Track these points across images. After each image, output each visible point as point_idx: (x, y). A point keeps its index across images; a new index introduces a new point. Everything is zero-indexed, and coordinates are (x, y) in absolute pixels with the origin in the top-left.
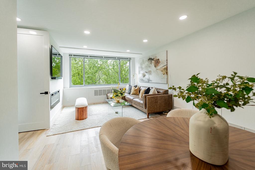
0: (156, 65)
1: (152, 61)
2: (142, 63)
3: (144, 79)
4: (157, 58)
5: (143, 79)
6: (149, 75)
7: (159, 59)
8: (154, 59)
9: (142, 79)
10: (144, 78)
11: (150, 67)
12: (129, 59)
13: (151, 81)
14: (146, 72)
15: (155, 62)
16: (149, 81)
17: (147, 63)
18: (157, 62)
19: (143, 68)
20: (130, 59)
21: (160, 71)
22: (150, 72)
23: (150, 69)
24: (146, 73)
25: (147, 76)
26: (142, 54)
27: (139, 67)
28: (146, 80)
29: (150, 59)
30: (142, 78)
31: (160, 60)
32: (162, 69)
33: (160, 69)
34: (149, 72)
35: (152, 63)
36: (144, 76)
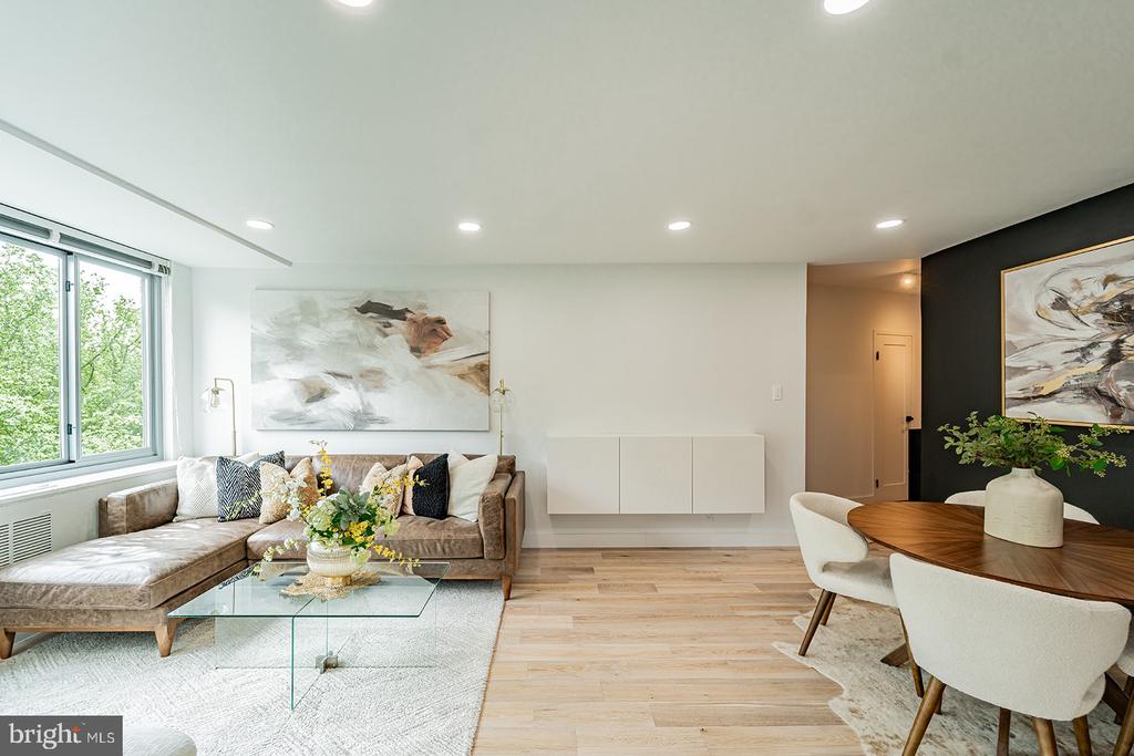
0: (423, 346)
1: (391, 321)
2: (298, 318)
3: (316, 410)
4: (432, 315)
5: (300, 414)
6: (367, 390)
7: (441, 322)
8: (409, 315)
9: (296, 410)
10: (314, 405)
11: (371, 347)
12: (155, 271)
13: (383, 423)
14: (336, 375)
15: (417, 331)
16: (362, 421)
17: (347, 325)
18: (430, 333)
19: (304, 348)
20: (161, 268)
21: (448, 376)
22: (372, 378)
23: (370, 361)
24: (331, 382)
25: (346, 397)
26: (290, 264)
27: (256, 341)
28: (334, 415)
29: (378, 311)
30: (297, 405)
31: (449, 325)
32: (464, 369)
33: (451, 367)
34: (361, 376)
35: (388, 330)
36: (318, 395)
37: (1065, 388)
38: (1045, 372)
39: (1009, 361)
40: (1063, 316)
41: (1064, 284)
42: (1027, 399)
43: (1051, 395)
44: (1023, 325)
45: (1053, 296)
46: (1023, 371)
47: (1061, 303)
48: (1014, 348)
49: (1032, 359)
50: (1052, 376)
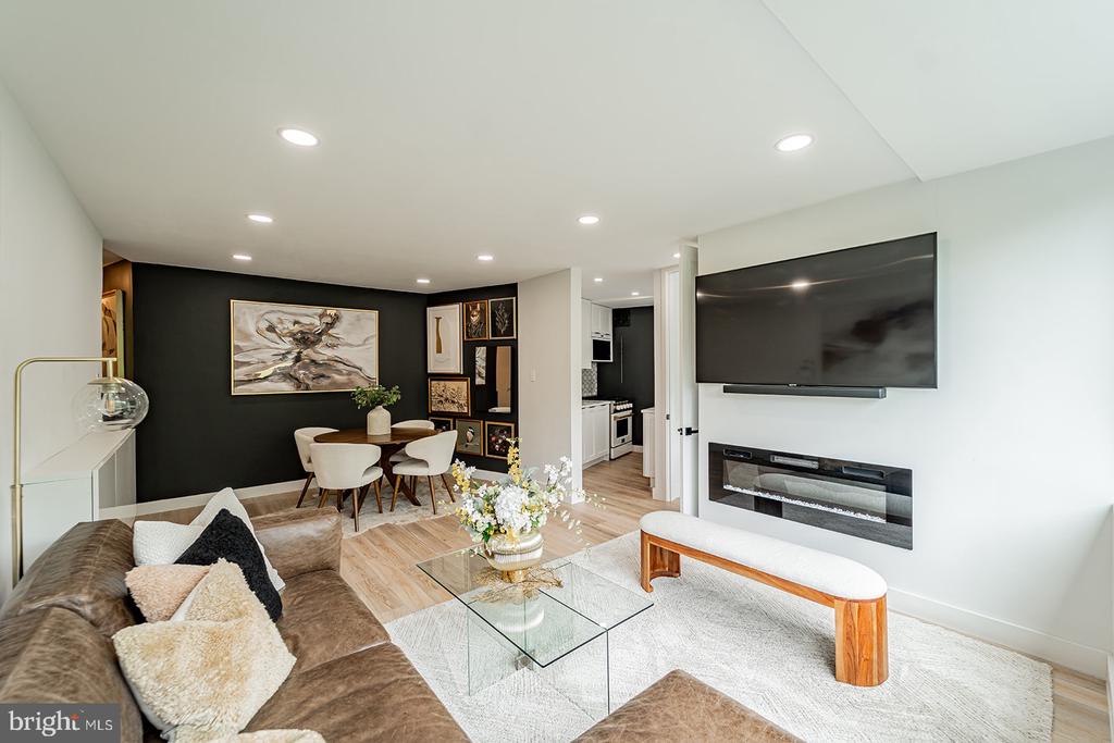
37: (274, 374)
38: (261, 365)
39: (234, 358)
40: (272, 336)
41: (273, 318)
42: (250, 381)
43: (266, 378)
44: (247, 337)
45: (267, 324)
46: (248, 364)
47: (271, 329)
48: (239, 349)
49: (254, 357)
50: (267, 367)
